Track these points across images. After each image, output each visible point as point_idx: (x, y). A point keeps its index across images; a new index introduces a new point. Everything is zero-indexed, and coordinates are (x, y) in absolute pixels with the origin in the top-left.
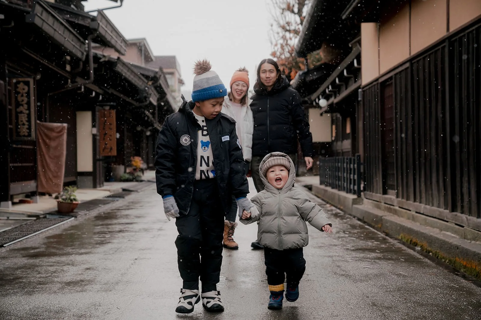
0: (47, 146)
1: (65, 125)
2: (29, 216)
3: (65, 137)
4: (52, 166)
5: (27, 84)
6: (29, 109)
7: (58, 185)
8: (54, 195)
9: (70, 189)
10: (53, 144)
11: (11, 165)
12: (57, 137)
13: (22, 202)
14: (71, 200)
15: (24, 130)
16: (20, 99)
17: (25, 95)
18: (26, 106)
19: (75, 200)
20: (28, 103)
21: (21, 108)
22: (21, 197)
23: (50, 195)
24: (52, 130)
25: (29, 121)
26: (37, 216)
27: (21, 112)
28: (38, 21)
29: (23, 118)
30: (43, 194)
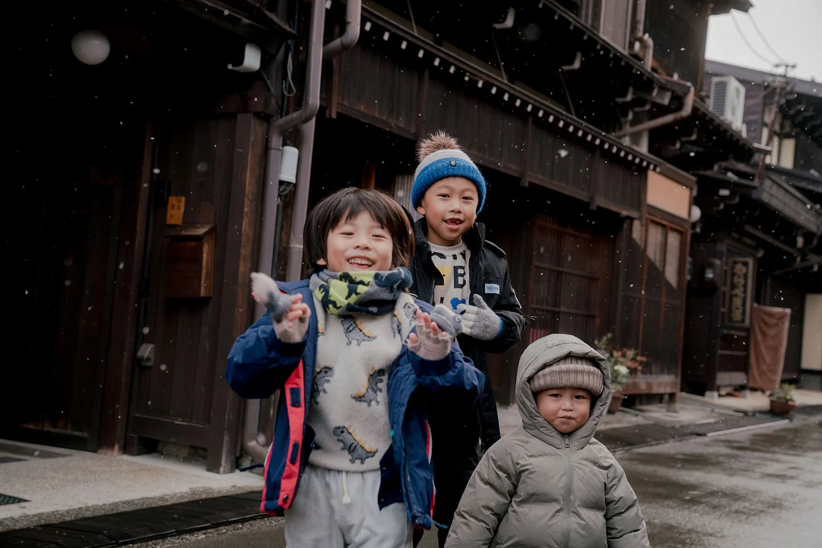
0: (764, 335)
1: (788, 311)
2: (736, 411)
3: (786, 325)
4: (768, 358)
5: (746, 264)
6: (745, 292)
7: (772, 381)
8: (768, 393)
9: (786, 386)
10: (771, 332)
11: (720, 352)
12: (777, 325)
13: (729, 395)
14: (787, 400)
15: (737, 315)
16: (736, 280)
17: (742, 277)
18: (742, 289)
19: (791, 400)
20: (745, 286)
21: (736, 291)
22: (729, 390)
23: (763, 392)
24: (771, 315)
25: (744, 305)
26: (745, 413)
27: (736, 295)
28: (765, 197)
29: (738, 302)
30: (754, 389)
